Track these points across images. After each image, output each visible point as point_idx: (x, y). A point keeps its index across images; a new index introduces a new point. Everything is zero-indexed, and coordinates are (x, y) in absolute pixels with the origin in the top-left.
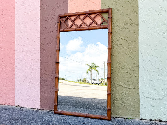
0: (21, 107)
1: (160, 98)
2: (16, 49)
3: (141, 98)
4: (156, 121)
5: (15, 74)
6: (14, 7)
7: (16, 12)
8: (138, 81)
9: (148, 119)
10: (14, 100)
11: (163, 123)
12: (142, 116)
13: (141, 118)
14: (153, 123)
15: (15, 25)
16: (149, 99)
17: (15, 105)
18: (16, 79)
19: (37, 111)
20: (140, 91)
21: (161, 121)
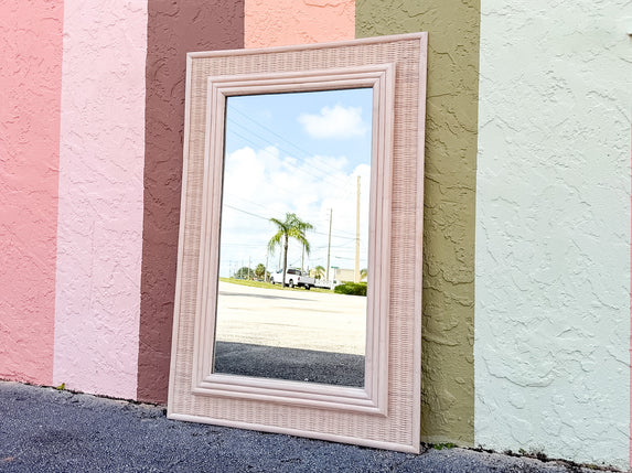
0: (74, 393)
1: (541, 380)
2: (61, 193)
3: (479, 380)
4: (527, 456)
5: (53, 280)
6: (59, 51)
7: (65, 67)
8: (471, 319)
9: (500, 448)
10: (50, 367)
11: (549, 466)
12: (481, 439)
13: (476, 447)
14: (515, 466)
15: (59, 111)
16: (505, 383)
17: (51, 383)
18: (58, 294)
19: (126, 408)
20: (476, 353)
21: (543, 458)
